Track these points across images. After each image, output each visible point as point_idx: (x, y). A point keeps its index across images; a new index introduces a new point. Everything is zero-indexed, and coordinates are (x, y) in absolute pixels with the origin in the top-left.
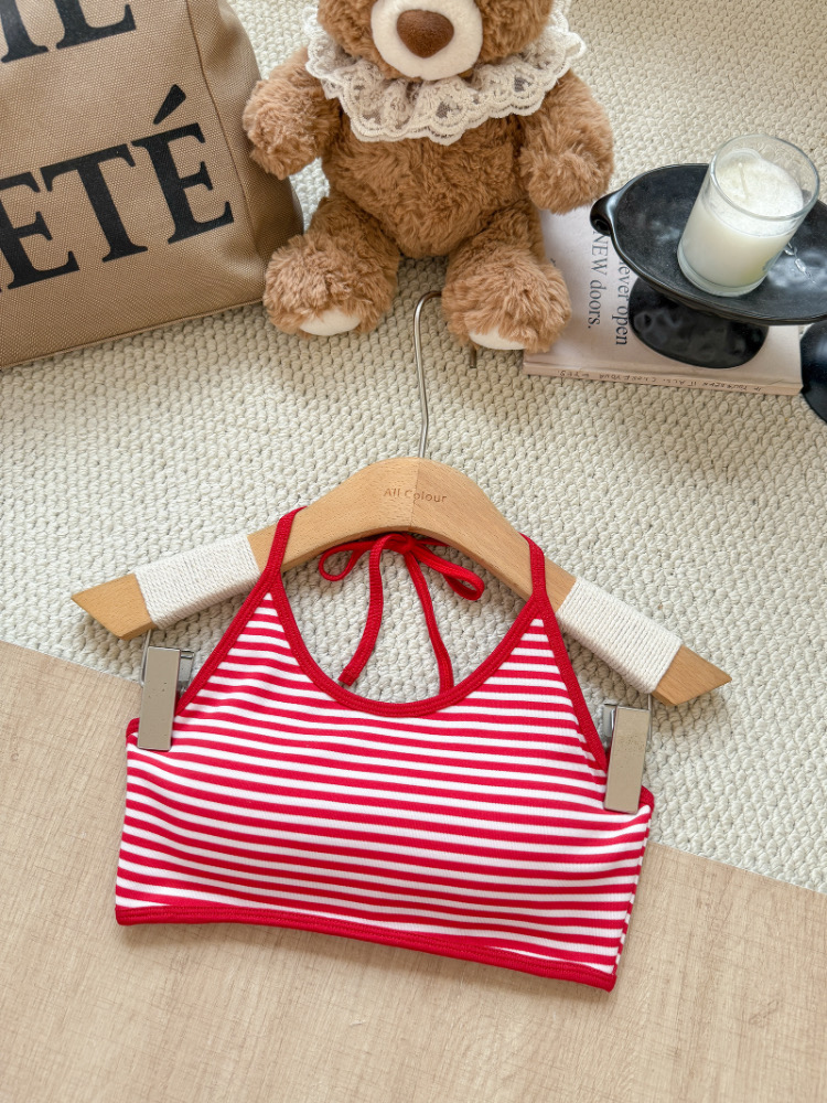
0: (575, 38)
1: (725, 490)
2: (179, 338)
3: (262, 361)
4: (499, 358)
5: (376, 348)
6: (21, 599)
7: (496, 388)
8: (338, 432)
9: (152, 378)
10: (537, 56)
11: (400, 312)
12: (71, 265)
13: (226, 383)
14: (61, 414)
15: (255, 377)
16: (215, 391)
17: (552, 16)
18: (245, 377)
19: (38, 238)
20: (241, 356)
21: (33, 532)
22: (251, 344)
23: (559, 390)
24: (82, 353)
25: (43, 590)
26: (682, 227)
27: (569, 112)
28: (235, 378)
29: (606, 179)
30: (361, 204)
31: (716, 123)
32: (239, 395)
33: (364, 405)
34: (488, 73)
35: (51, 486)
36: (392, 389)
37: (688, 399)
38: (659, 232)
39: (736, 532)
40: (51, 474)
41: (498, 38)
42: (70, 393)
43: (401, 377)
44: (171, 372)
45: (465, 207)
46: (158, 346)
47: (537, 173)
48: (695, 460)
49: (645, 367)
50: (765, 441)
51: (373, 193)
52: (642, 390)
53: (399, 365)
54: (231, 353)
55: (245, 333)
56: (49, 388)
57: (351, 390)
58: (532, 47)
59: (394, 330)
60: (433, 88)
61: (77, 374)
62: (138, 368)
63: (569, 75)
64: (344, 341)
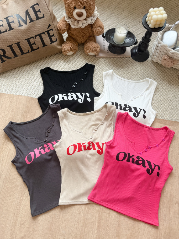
0: (98, 13)
1: (123, 70)
2: (50, 58)
3: (62, 60)
4: (93, 56)
5: (76, 56)
6: (37, 92)
7: (93, 60)
8: (73, 68)
9: (48, 63)
10: (93, 16)
11: (79, 51)
12: (38, 48)
13: (57, 63)
14: (37, 69)
15: (61, 62)
16: (56, 64)
17: (95, 11)
18: (60, 62)
19: (34, 45)
20: (59, 59)
21: (36, 84)
22: (60, 58)
23: (101, 59)
24: (38, 61)
25: (39, 91)
26: (113, 36)
27: (98, 23)
28: (59, 62)
29: (103, 31)
30: (72, 37)
31: (118, 22)
32: (59, 64)
33: (76, 64)
34: (88, 19)
35: (37, 78)
36: (79, 61)
37: (117, 59)
38: (111, 37)
39: (124, 75)
40: (37, 77)
41: (88, 14)
42: (37, 66)
43: (80, 60)
44: (50, 62)
45: (86, 36)
46: (48, 59)
47: (95, 31)
48: (119, 67)
49: (111, 55)
50: (127, 63)
51: (74, 35)
52: (111, 58)
53: (80, 58)
54: (57, 59)
55: (59, 56)
56: (34, 66)
57: (74, 62)
58: (93, 15)
59: (78, 54)
60: (81, 21)
61: (38, 64)
62: (46, 62)
63: (97, 18)
64: (72, 56)
